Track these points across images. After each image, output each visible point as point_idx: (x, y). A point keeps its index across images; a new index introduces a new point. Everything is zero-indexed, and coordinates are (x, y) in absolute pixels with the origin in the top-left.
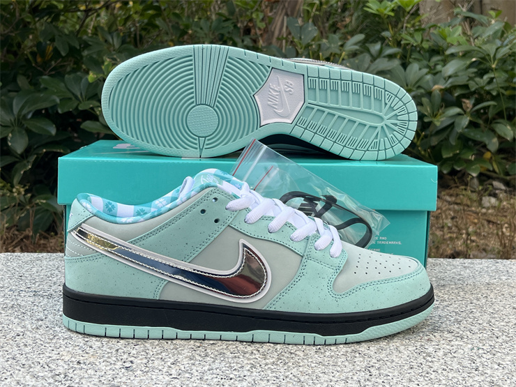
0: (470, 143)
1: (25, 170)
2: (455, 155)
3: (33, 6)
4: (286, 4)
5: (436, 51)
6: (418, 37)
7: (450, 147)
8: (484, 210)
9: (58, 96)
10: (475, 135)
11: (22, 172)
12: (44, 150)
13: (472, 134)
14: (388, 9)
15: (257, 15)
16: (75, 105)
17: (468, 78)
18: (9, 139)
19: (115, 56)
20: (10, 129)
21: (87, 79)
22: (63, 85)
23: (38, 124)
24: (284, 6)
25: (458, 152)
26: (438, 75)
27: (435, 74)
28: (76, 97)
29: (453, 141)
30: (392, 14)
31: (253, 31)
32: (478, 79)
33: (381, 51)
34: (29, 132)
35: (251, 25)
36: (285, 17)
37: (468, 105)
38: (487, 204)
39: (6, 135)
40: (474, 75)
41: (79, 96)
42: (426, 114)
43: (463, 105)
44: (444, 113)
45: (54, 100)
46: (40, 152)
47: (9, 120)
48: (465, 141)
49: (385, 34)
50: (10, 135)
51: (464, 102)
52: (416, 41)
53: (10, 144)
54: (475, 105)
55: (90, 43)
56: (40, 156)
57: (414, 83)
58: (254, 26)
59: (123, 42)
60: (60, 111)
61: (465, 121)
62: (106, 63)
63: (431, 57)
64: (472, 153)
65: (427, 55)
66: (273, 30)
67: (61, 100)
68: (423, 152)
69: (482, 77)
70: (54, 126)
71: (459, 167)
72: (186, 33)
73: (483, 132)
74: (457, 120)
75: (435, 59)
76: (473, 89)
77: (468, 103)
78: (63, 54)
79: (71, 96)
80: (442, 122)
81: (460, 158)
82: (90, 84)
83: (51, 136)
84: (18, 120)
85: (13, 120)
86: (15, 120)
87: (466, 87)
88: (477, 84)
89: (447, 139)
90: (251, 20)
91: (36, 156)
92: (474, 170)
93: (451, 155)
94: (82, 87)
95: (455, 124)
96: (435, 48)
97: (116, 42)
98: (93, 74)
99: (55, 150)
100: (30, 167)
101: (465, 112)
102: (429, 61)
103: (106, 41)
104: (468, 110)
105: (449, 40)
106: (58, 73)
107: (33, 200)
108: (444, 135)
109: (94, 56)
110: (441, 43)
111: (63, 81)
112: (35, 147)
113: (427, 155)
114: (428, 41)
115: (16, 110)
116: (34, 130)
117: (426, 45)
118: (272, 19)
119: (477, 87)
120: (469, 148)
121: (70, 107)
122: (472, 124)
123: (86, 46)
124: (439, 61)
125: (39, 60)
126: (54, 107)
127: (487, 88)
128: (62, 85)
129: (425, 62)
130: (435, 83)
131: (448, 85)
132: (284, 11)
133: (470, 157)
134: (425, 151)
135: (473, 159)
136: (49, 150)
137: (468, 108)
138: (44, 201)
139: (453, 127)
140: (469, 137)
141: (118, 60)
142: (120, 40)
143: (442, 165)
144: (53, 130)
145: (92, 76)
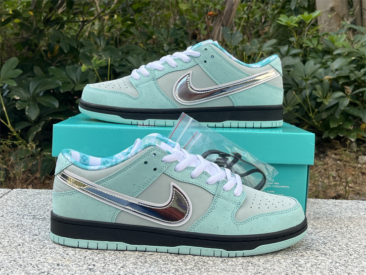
0: (350, 117)
1: (37, 131)
2: (339, 126)
3: (47, 18)
4: (223, 18)
5: (328, 52)
6: (315, 42)
7: (336, 120)
8: (359, 165)
9: (61, 81)
10: (354, 112)
11: (35, 133)
12: (51, 118)
13: (351, 111)
14: (294, 22)
15: (201, 26)
16: (72, 87)
17: (349, 71)
18: (26, 110)
19: (101, 54)
20: (27, 103)
21: (81, 69)
22: (64, 73)
23: (47, 100)
24: (221, 19)
25: (341, 123)
26: (328, 69)
27: (326, 68)
28: (73, 81)
29: (337, 116)
30: (297, 25)
31: (198, 36)
32: (357, 72)
33: (288, 51)
34: (40, 105)
35: (197, 32)
36: (221, 27)
37: (349, 91)
38: (361, 161)
39: (24, 107)
40: (354, 69)
41: (76, 81)
42: (319, 96)
43: (346, 90)
44: (331, 95)
45: (58, 84)
46: (47, 119)
47: (26, 97)
48: (346, 116)
49: (292, 39)
50: (27, 107)
51: (346, 88)
52: (313, 45)
53: (27, 113)
54: (352, 92)
55: (84, 44)
56: (47, 122)
57: (310, 74)
58: (199, 34)
59: (108, 44)
60: (62, 91)
61: (347, 102)
62: (94, 58)
63: (323, 56)
64: (351, 125)
65: (321, 54)
66: (213, 36)
67: (62, 83)
68: (316, 124)
69: (360, 71)
70: (58, 101)
71: (342, 134)
72: (151, 38)
73: (359, 109)
74: (341, 101)
75: (327, 57)
76: (353, 79)
77: (349, 89)
78: (66, 51)
79: (69, 80)
80: (330, 102)
81: (343, 128)
82: (83, 73)
83: (55, 108)
84: (33, 96)
85: (29, 97)
86: (31, 97)
87: (348, 77)
88: (356, 76)
89: (332, 115)
90: (197, 29)
91: (44, 122)
92: (353, 137)
93: (336, 126)
94: (77, 75)
95: (339, 104)
96: (327, 50)
97: (103, 44)
98: (85, 66)
99: (57, 118)
100: (40, 129)
101: (347, 95)
102: (322, 59)
103: (96, 43)
104: (349, 94)
105: (336, 44)
106: (62, 65)
107: (42, 153)
108: (332, 111)
109: (87, 53)
110: (331, 46)
111: (65, 70)
112: (44, 115)
113: (319, 125)
114: (322, 44)
115: (32, 90)
116: (43, 104)
117: (320, 48)
118: (213, 28)
119: (356, 77)
120: (350, 121)
121: (69, 89)
122: (351, 104)
123: (82, 46)
124: (329, 59)
125: (49, 55)
126: (58, 88)
127: (363, 78)
129: (319, 60)
130: (326, 74)
131: (334, 76)
132: (221, 23)
133: (350, 128)
134: (318, 122)
135: (352, 129)
136: (54, 118)
137: (349, 92)
139: (338, 106)
140: (350, 113)
141: (103, 56)
142: (105, 42)
143: (329, 133)
144: (57, 104)
145: (84, 68)
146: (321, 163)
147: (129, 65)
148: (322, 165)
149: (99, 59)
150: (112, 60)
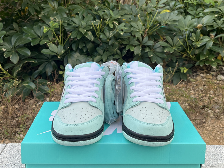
0: (213, 52)
2: (206, 58)
7: (204, 55)
8: (218, 82)
9: (31, 37)
10: (216, 49)
11: (17, 71)
12: (26, 62)
13: (214, 48)
16: (38, 42)
17: (213, 21)
18: (11, 57)
19: (55, 17)
20: (11, 53)
23: (23, 51)
25: (207, 57)
29: (205, 53)
32: (218, 21)
33: (175, 5)
34: (19, 55)
37: (213, 37)
38: (219, 79)
39: (9, 56)
40: (216, 19)
41: (40, 36)
42: (194, 41)
43: (211, 36)
45: (29, 40)
46: (24, 63)
47: (10, 48)
48: (211, 51)
50: (11, 56)
53: (11, 60)
54: (216, 36)
55: (44, 7)
56: (24, 64)
60: (32, 45)
61: (211, 44)
64: (213, 58)
65: (196, 7)
67: (32, 39)
68: (192, 57)
69: (220, 20)
70: (30, 51)
71: (207, 64)
73: (219, 47)
75: (199, 9)
76: (215, 28)
77: (213, 35)
78: (32, 14)
79: (37, 37)
80: (200, 44)
81: (208, 60)
82: (44, 34)
83: (28, 56)
85: (12, 48)
86: (13, 48)
87: (212, 26)
88: (218, 25)
91: (22, 64)
92: (214, 65)
93: (204, 58)
94: (41, 32)
95: (207, 44)
99: (30, 61)
100: (20, 69)
101: (211, 39)
102: (196, 11)
107: (22, 84)
108: (201, 50)
111: (33, 29)
112: (22, 59)
113: (194, 57)
115: (13, 43)
116: (21, 53)
117: (195, 3)
120: (213, 55)
121: (36, 43)
122: (215, 44)
123: (43, 9)
124: (201, 11)
125: (22, 14)
126: (30, 43)
127: (222, 27)
128: (33, 31)
130: (199, 23)
135: (214, 61)
136: (28, 61)
138: (27, 84)
139: (206, 46)
140: (213, 50)
141: (57, 19)
142: (57, 4)
143: (200, 62)
144: (29, 53)
145: (45, 29)
146: (194, 80)
147: (74, 25)
148: (195, 81)
149: (55, 21)
150: (63, 21)
